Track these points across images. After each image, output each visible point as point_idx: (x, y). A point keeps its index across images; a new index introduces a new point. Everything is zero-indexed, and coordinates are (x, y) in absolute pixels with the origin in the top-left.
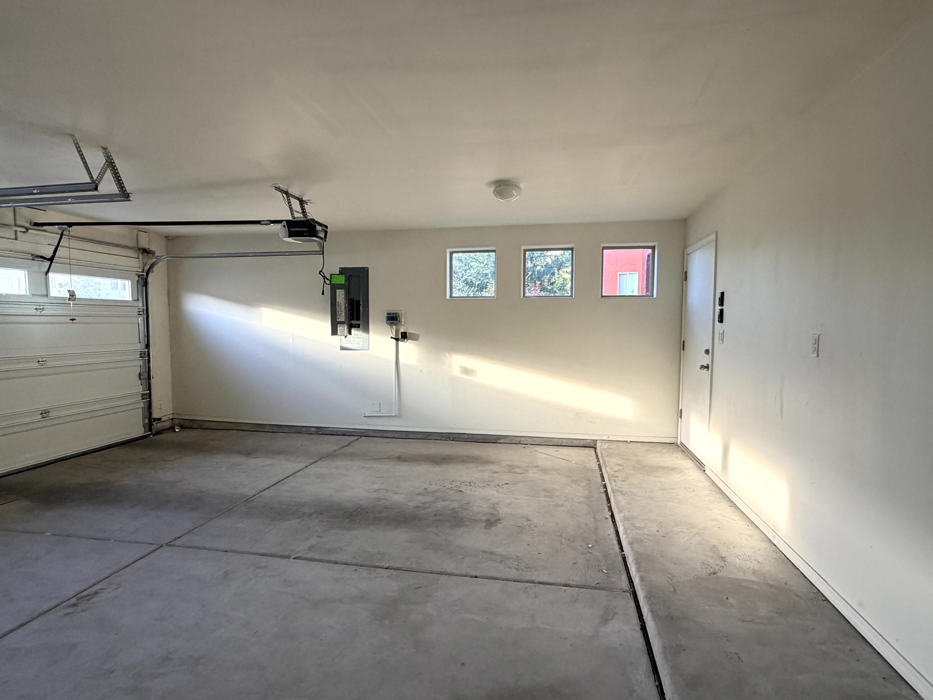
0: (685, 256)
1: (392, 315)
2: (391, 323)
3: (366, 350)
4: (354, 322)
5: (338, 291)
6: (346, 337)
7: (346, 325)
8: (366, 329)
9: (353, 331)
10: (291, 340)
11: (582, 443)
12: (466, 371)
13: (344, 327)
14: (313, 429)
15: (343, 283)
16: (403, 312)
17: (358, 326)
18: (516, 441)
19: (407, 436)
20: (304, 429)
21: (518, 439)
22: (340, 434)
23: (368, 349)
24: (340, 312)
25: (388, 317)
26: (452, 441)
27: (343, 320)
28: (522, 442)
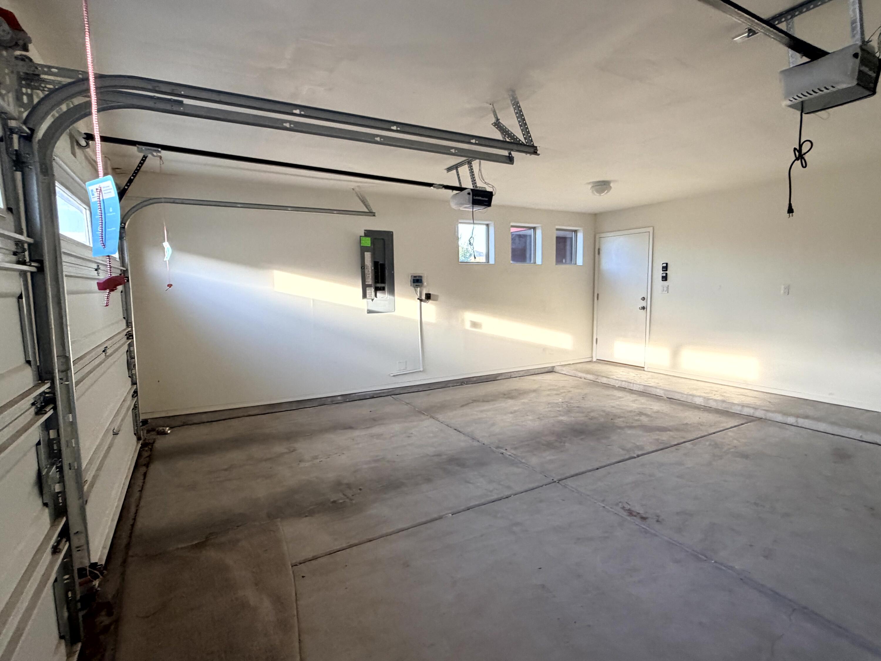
0: (597, 240)
1: (417, 278)
2: (416, 285)
3: (393, 312)
4: (379, 285)
5: (366, 253)
6: (373, 300)
7: (372, 288)
8: (392, 291)
9: (379, 294)
10: (312, 305)
11: (546, 370)
12: (475, 325)
13: (371, 290)
14: (339, 398)
15: (370, 245)
16: (425, 275)
17: (383, 289)
18: (508, 376)
19: (429, 387)
20: (329, 400)
21: (509, 375)
22: (368, 397)
23: (394, 311)
24: (368, 275)
25: (414, 280)
26: (466, 384)
27: (370, 283)
28: (512, 376)
